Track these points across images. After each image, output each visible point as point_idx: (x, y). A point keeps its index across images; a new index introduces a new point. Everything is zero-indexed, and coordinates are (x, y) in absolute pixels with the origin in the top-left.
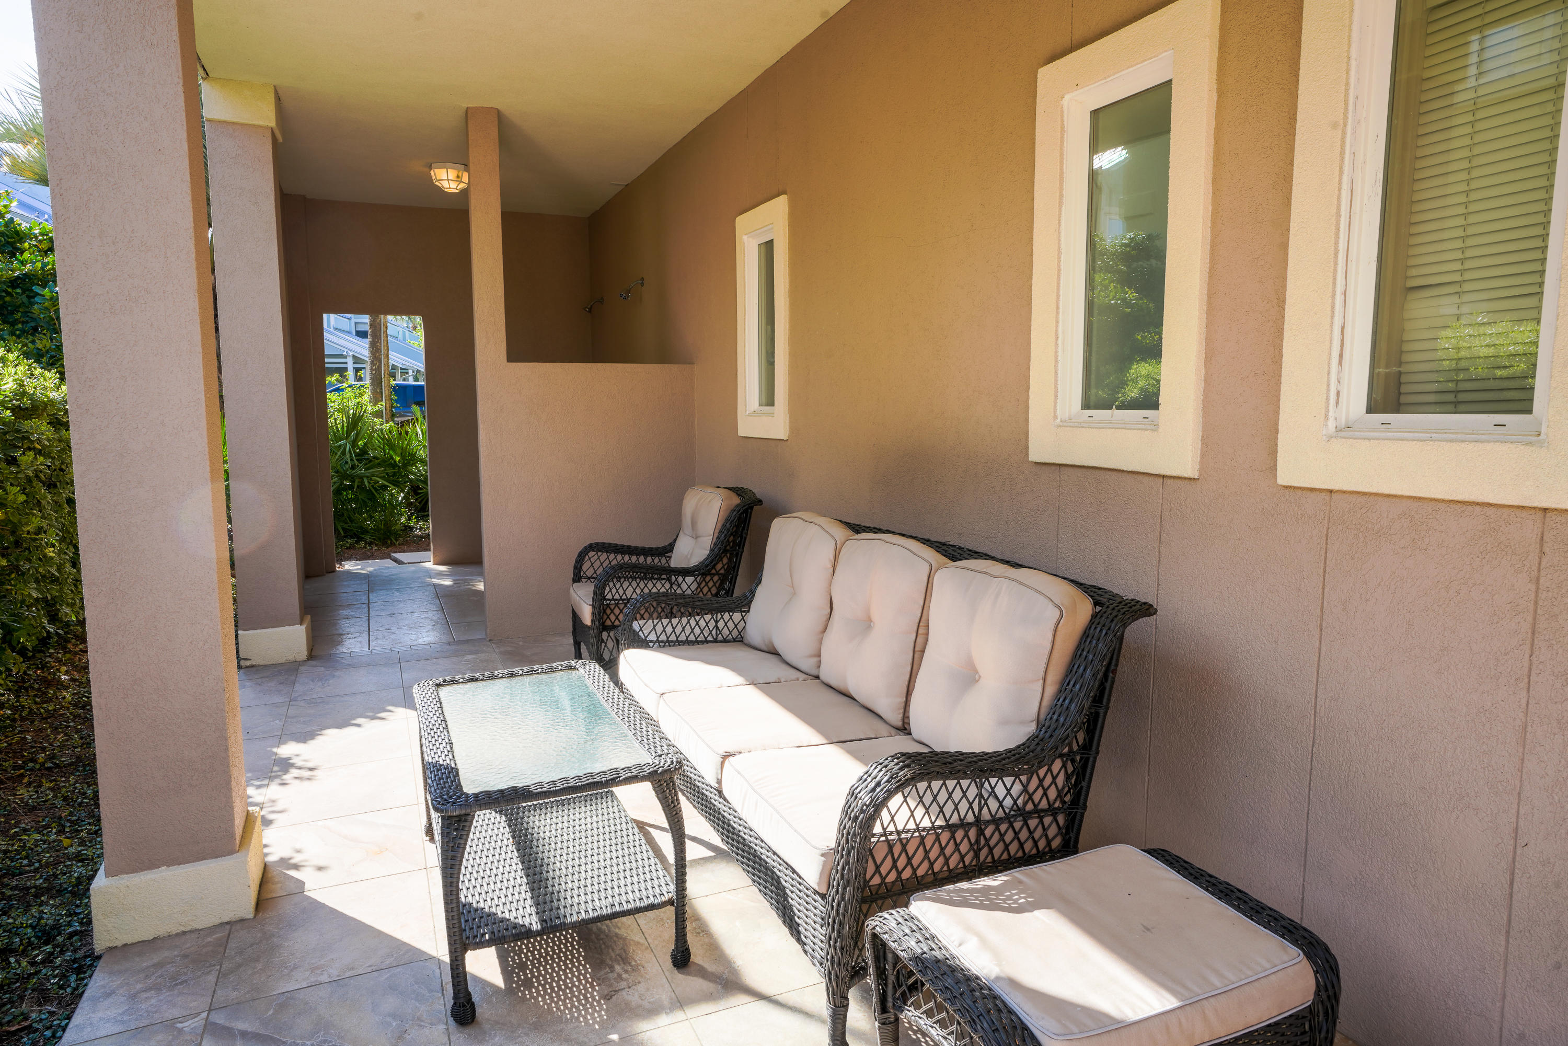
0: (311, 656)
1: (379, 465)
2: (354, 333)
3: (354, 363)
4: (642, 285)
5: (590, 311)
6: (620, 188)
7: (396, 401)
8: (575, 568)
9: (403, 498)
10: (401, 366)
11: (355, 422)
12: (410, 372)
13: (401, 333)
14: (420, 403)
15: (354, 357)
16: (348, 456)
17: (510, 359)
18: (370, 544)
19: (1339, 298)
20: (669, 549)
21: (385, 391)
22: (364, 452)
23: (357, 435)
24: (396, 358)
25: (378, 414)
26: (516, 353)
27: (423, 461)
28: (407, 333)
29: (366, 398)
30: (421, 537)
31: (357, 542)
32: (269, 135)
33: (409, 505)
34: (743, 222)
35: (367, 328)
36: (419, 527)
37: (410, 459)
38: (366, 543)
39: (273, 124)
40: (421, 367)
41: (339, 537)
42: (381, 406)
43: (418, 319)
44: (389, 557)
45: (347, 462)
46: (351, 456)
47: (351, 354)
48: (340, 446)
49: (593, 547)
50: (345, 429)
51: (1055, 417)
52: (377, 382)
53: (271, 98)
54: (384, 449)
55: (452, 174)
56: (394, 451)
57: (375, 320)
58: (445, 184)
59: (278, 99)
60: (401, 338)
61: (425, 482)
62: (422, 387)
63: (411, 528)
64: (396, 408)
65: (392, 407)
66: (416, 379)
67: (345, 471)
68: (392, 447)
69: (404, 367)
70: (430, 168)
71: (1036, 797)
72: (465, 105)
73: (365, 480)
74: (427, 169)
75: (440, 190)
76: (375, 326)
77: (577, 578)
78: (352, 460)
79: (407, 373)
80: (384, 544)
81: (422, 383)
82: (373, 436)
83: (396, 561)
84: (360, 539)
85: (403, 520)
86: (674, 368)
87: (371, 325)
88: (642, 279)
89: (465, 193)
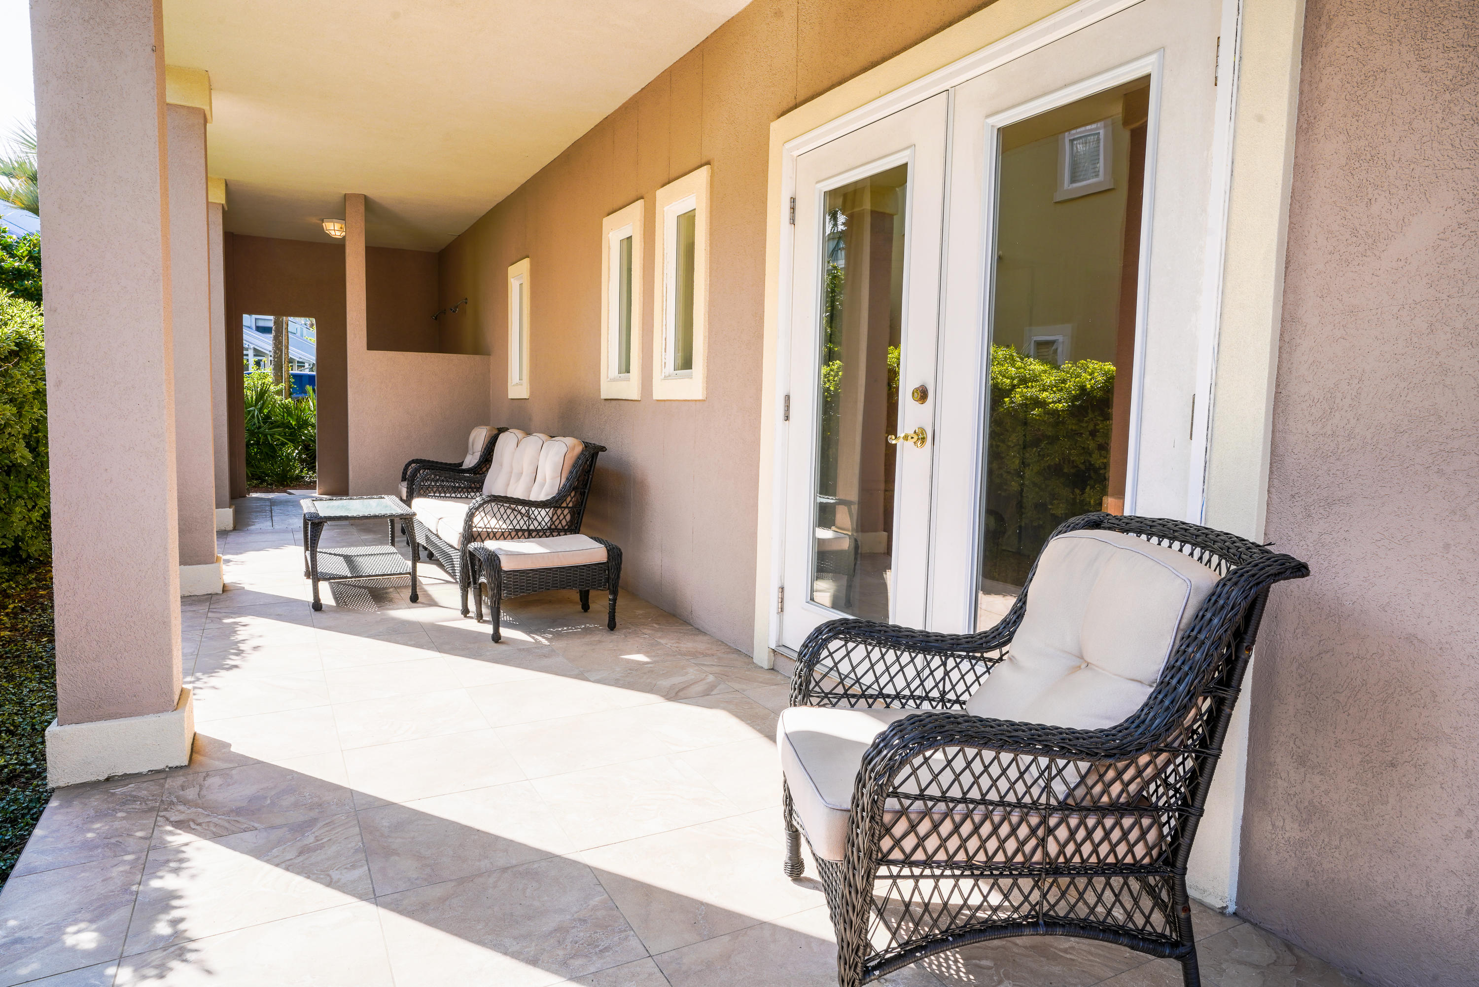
0: (235, 529)
1: (278, 427)
2: (254, 328)
3: (255, 355)
4: (466, 303)
5: (436, 319)
6: (455, 237)
7: (294, 383)
8: (403, 473)
9: (297, 454)
10: (298, 360)
11: (262, 394)
12: (307, 365)
13: (299, 330)
14: (313, 384)
15: (255, 349)
16: (256, 420)
17: (368, 349)
18: (271, 484)
19: (664, 327)
20: (461, 464)
21: (285, 375)
22: (267, 417)
23: (263, 404)
24: (294, 353)
25: (279, 393)
26: (372, 345)
27: (313, 426)
28: (305, 329)
29: (270, 379)
30: (311, 482)
31: (261, 483)
32: (220, 208)
33: (302, 461)
34: (512, 270)
35: (271, 324)
36: (308, 476)
37: (305, 424)
38: (268, 484)
39: (224, 202)
40: (313, 359)
41: (249, 479)
42: (282, 385)
43: (314, 321)
44: (286, 492)
45: (254, 424)
46: (258, 419)
47: (252, 346)
48: (249, 412)
49: (413, 461)
50: (254, 397)
51: (608, 377)
52: (278, 367)
53: (223, 187)
54: (283, 416)
55: (337, 226)
56: (292, 417)
57: (278, 319)
58: (333, 233)
59: (227, 185)
60: (299, 334)
61: (314, 442)
62: (313, 377)
63: (303, 477)
64: (293, 388)
65: (290, 387)
66: (311, 370)
67: (253, 430)
68: (290, 414)
69: (300, 360)
70: (323, 221)
71: (556, 523)
72: (344, 192)
73: (269, 437)
74: (321, 222)
75: (328, 236)
76: (279, 326)
77: (404, 479)
78: (259, 422)
79: (304, 366)
80: (282, 485)
81: (314, 373)
82: (275, 406)
83: (290, 494)
84: (263, 481)
85: (297, 472)
86: (477, 357)
87: (275, 323)
88: (466, 299)
89: (344, 237)
